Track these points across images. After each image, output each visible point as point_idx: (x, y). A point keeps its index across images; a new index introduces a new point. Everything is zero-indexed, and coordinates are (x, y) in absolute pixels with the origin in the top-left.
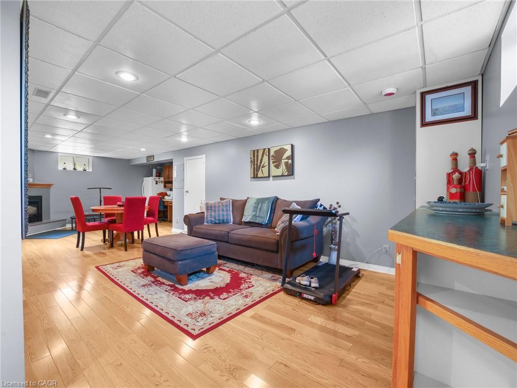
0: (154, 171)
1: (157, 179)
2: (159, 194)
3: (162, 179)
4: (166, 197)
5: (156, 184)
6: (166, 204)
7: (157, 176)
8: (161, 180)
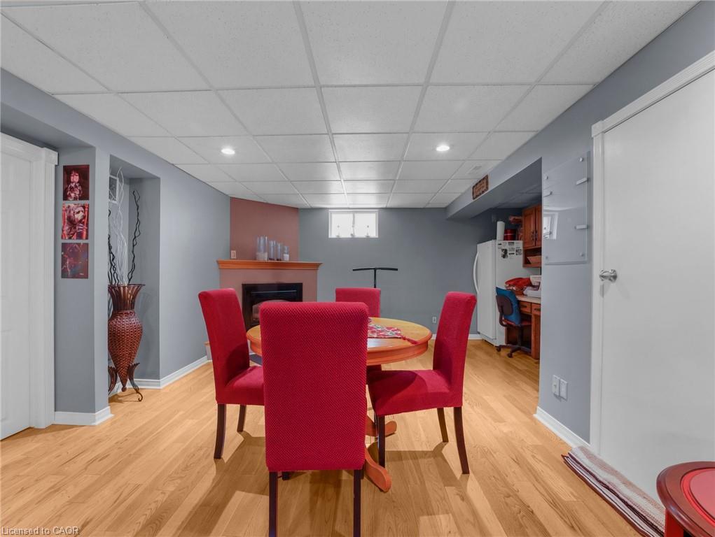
0: (500, 226)
1: (506, 245)
2: (511, 283)
3: (519, 244)
4: (529, 291)
5: (504, 256)
6: (527, 310)
7: (506, 238)
8: (515, 246)
